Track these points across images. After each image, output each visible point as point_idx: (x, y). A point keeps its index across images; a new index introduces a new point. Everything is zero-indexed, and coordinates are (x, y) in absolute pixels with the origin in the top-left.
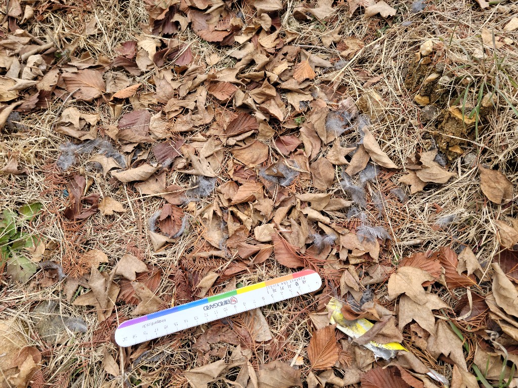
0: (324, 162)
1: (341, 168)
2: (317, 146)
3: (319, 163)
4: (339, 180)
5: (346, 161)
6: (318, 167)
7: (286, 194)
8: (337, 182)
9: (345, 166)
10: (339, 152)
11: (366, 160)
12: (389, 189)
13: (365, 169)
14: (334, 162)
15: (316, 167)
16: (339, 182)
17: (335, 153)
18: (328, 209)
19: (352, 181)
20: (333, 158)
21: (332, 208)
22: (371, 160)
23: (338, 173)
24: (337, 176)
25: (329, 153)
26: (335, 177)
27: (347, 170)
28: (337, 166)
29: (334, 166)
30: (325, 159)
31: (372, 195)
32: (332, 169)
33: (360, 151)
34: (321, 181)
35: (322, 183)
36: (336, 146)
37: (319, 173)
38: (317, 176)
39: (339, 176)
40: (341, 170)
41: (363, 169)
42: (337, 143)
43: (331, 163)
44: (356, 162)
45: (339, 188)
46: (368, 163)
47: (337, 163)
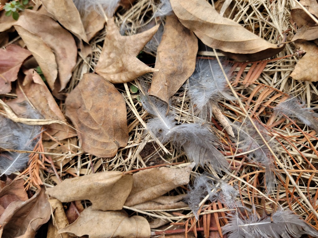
0: (92, 85)
1: (138, 86)
2: (67, 52)
3: (82, 91)
4: (141, 120)
5: (144, 68)
6: (82, 103)
7: (22, 193)
8: (140, 125)
9: (146, 78)
10: (121, 51)
11: (192, 49)
12: (267, 104)
13: (195, 73)
14: (117, 78)
15: (78, 102)
16: (143, 123)
17: (112, 55)
18: (137, 198)
19: (173, 112)
20: (112, 69)
21: (145, 194)
22: (202, 47)
23: (135, 101)
24: (135, 111)
25: (101, 59)
26: (130, 113)
27: (153, 87)
28: (126, 86)
29: (119, 87)
30: (96, 77)
31: (232, 134)
32: (118, 97)
33: (171, 32)
34: (99, 134)
35: (103, 140)
36: (110, 38)
37: (88, 116)
38: (86, 123)
39: (139, 108)
40: (138, 92)
41: (190, 73)
42: (113, 31)
43: (111, 82)
44: (168, 62)
45: (147, 140)
46: (198, 56)
47: (123, 78)
